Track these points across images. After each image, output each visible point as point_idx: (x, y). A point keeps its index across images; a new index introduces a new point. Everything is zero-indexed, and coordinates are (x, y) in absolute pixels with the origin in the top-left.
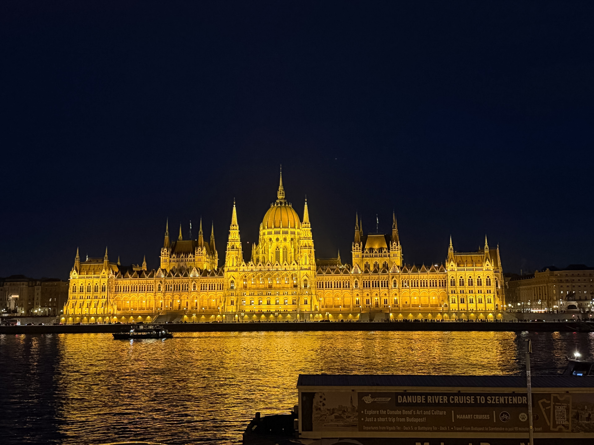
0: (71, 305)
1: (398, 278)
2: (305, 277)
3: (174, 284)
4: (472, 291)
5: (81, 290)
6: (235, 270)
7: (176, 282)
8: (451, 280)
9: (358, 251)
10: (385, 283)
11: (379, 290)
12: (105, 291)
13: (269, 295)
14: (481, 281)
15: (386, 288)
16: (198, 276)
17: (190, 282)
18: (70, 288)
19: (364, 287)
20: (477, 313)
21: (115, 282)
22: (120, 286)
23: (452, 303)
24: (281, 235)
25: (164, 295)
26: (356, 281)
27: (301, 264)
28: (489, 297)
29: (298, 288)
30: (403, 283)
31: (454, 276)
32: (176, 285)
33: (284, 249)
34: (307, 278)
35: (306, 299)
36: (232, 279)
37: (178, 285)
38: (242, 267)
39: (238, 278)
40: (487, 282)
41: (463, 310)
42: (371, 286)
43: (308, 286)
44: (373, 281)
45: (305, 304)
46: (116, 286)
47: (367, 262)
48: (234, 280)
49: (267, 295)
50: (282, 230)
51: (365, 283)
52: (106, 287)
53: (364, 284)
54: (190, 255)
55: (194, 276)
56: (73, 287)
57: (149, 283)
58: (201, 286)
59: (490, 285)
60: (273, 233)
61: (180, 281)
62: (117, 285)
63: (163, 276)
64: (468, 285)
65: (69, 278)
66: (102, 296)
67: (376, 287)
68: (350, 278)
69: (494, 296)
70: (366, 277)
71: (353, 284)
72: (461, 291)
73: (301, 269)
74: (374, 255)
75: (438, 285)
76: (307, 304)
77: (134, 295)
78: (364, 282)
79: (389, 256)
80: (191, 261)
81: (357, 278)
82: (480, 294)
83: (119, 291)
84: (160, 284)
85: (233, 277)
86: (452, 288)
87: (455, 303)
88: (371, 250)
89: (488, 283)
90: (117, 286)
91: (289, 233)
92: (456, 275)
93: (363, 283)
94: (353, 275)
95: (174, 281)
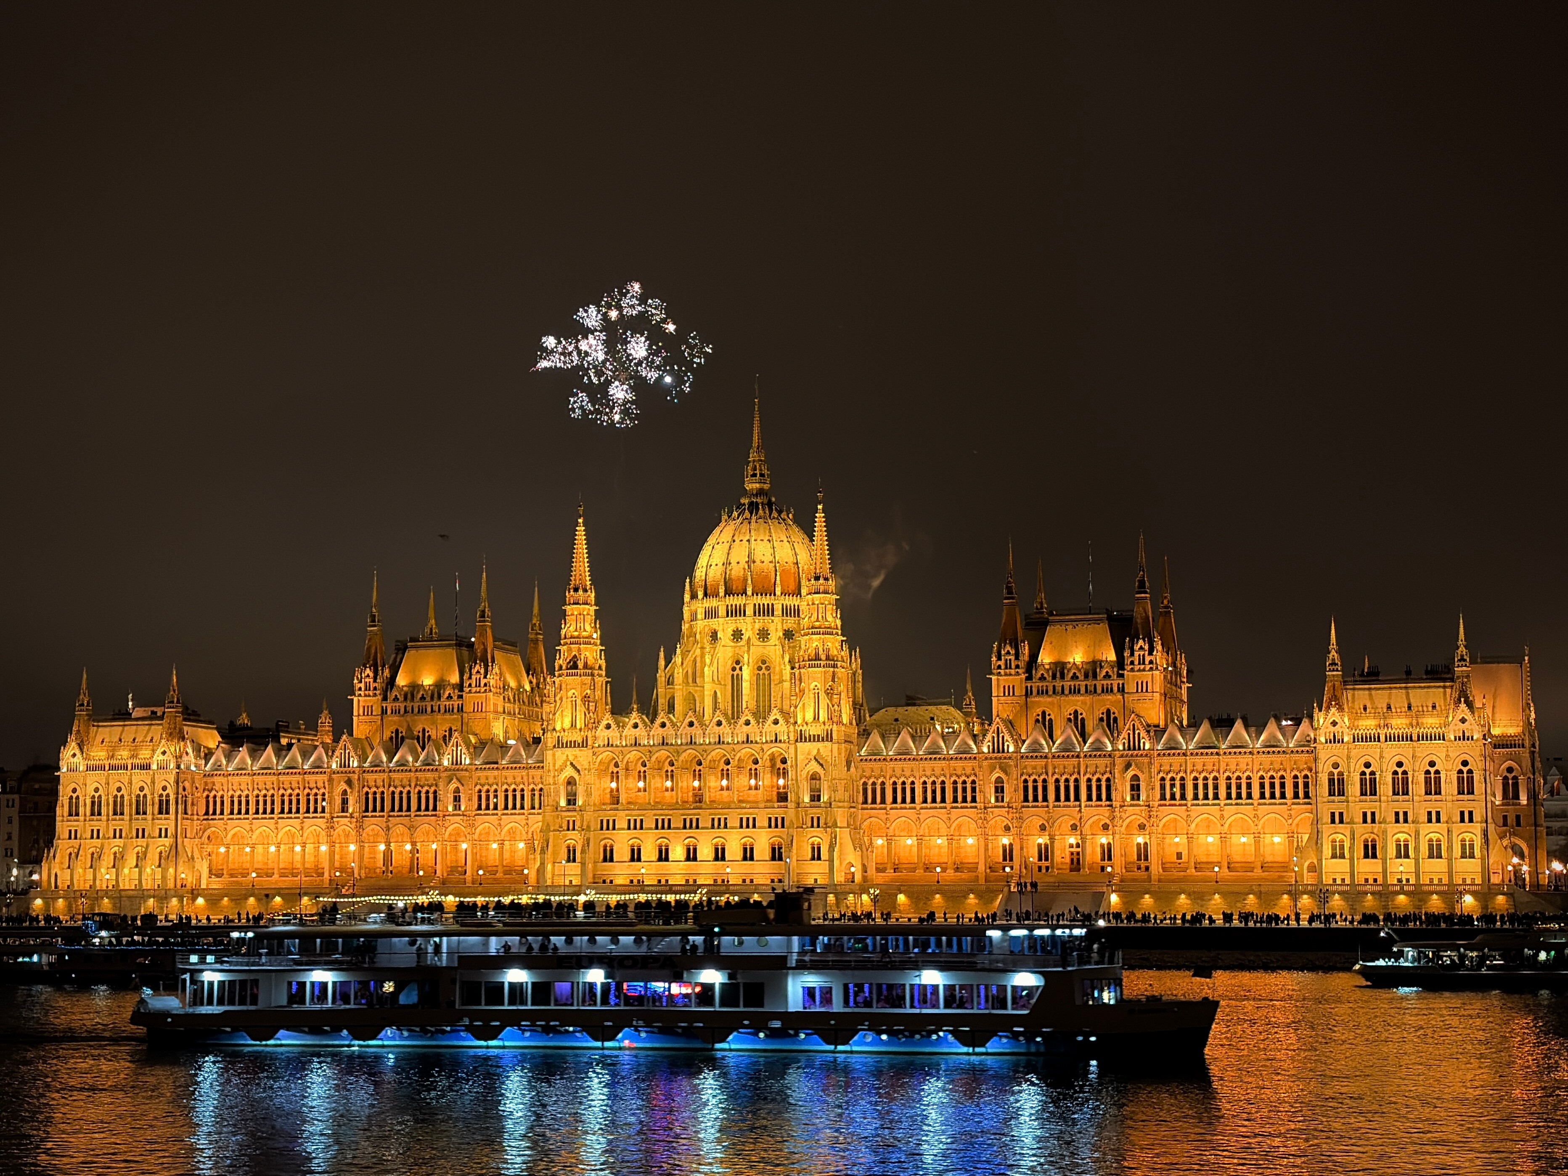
0: (62, 857)
1: (1146, 770)
2: (814, 767)
3: (392, 789)
4: (1405, 814)
5: (96, 810)
6: (580, 741)
7: (397, 783)
8: (1331, 774)
9: (1013, 672)
10: (1099, 788)
11: (1080, 811)
12: (167, 813)
13: (691, 827)
14: (1438, 781)
15: (1103, 803)
16: (468, 762)
17: (441, 785)
18: (59, 803)
19: (1026, 799)
20: (1419, 893)
21: (206, 784)
22: (219, 795)
23: (1334, 856)
24: (749, 620)
25: (360, 827)
26: (999, 780)
27: (799, 721)
28: (1467, 836)
29: (789, 804)
30: (1163, 787)
31: (1339, 761)
32: (397, 791)
33: (760, 669)
34: (819, 769)
35: (817, 840)
36: (569, 772)
37: (405, 791)
38: (602, 734)
39: (589, 770)
40: (1460, 780)
41: (1371, 881)
42: (1051, 796)
43: (824, 798)
44: (1057, 781)
45: (813, 859)
46: (208, 797)
47: (1044, 713)
48: (576, 776)
49: (685, 828)
50: (750, 602)
51: (1030, 785)
52: (172, 798)
53: (1026, 789)
54: (451, 689)
55: (456, 762)
56: (71, 797)
57: (312, 785)
58: (480, 797)
59: (1473, 793)
60: (722, 612)
61: (411, 777)
62: (210, 791)
63: (355, 762)
64: (1391, 793)
65: (58, 769)
66: (160, 830)
67: (1067, 799)
68: (977, 770)
69: (1485, 834)
70: (1035, 764)
71: (987, 790)
72: (1365, 814)
73: (802, 738)
74: (1067, 684)
75: (1289, 792)
76: (819, 858)
77: (263, 827)
78: (1026, 781)
79: (1122, 690)
80: (451, 711)
81: (1000, 768)
82: (1434, 826)
83: (218, 811)
84: (345, 790)
85: (572, 764)
86: (1332, 805)
87: (1342, 856)
88: (1058, 668)
89: (1466, 786)
90: (212, 795)
91: (778, 611)
92: (1349, 757)
93: (1021, 785)
94: (986, 758)
95: (390, 778)
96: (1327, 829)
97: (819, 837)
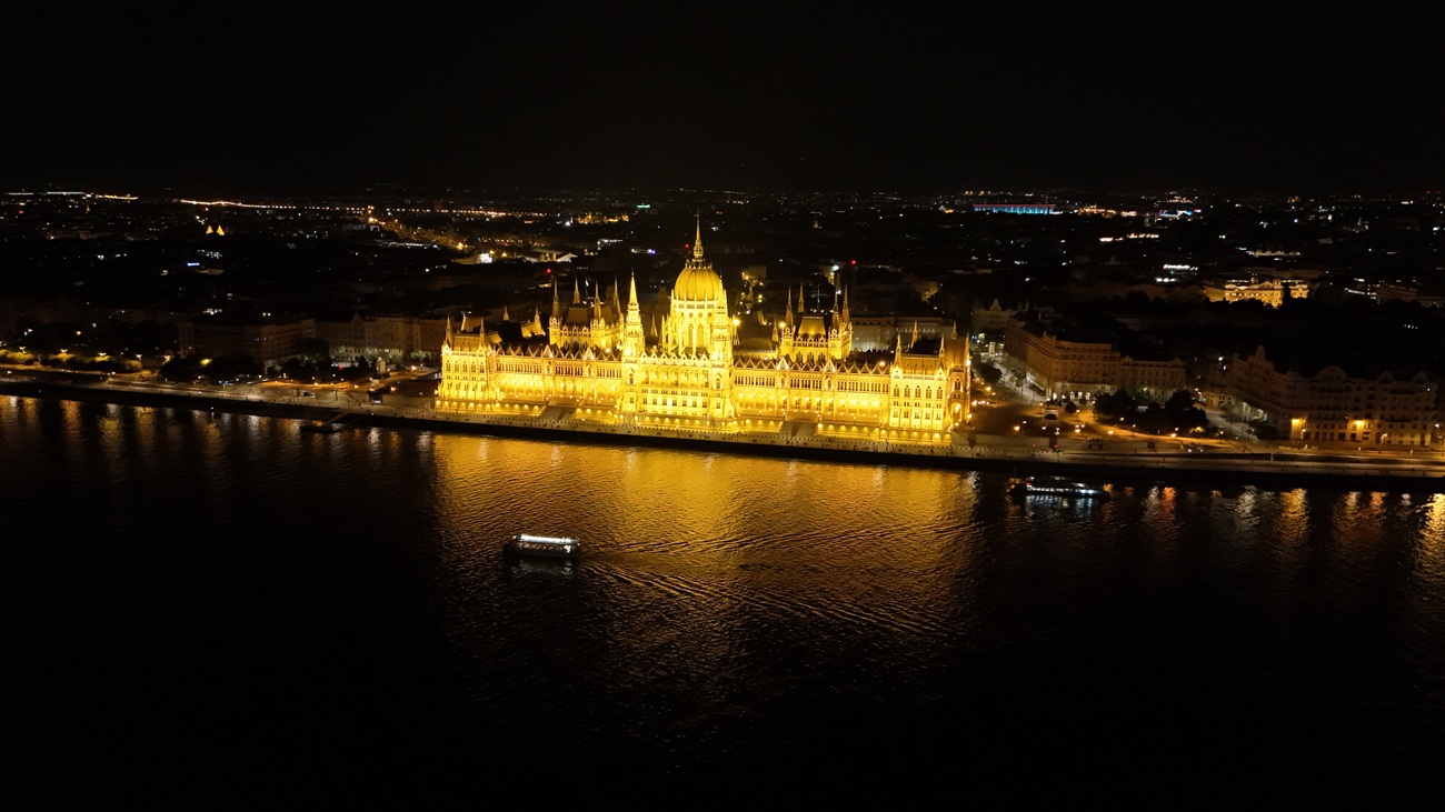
0: (446, 385)
1: (833, 379)
4: (919, 404)
6: (634, 361)
7: (568, 364)
8: (895, 388)
9: (789, 336)
10: (817, 384)
11: (810, 391)
12: (484, 372)
13: (674, 394)
14: (930, 393)
15: (818, 389)
16: (593, 358)
17: (584, 366)
18: (443, 366)
19: (792, 386)
20: (921, 432)
21: (496, 360)
23: (894, 417)
24: (696, 309)
25: (554, 379)
26: (783, 379)
27: (713, 360)
28: (938, 413)
29: (709, 388)
31: (898, 384)
33: (699, 327)
34: (719, 376)
36: (631, 372)
38: (642, 358)
39: (638, 371)
40: (938, 394)
41: (905, 429)
42: (800, 385)
43: (721, 387)
44: (803, 380)
45: (717, 408)
47: (799, 352)
49: (672, 394)
52: (485, 367)
53: (792, 383)
54: (585, 328)
56: (447, 364)
57: (536, 363)
59: (941, 399)
60: (685, 306)
61: (573, 363)
63: (551, 355)
64: (914, 396)
65: (441, 353)
68: (775, 375)
69: (945, 413)
70: (795, 374)
71: (778, 382)
72: (905, 403)
73: (713, 366)
75: (881, 391)
77: (518, 376)
78: (792, 380)
79: (827, 346)
80: (585, 336)
81: (784, 375)
82: (928, 408)
84: (549, 365)
85: (631, 368)
86: (895, 399)
87: (897, 417)
88: (805, 336)
90: (499, 364)
91: (706, 308)
92: (901, 383)
93: (790, 381)
94: (778, 371)
95: (565, 362)
96: (892, 407)
97: (719, 400)
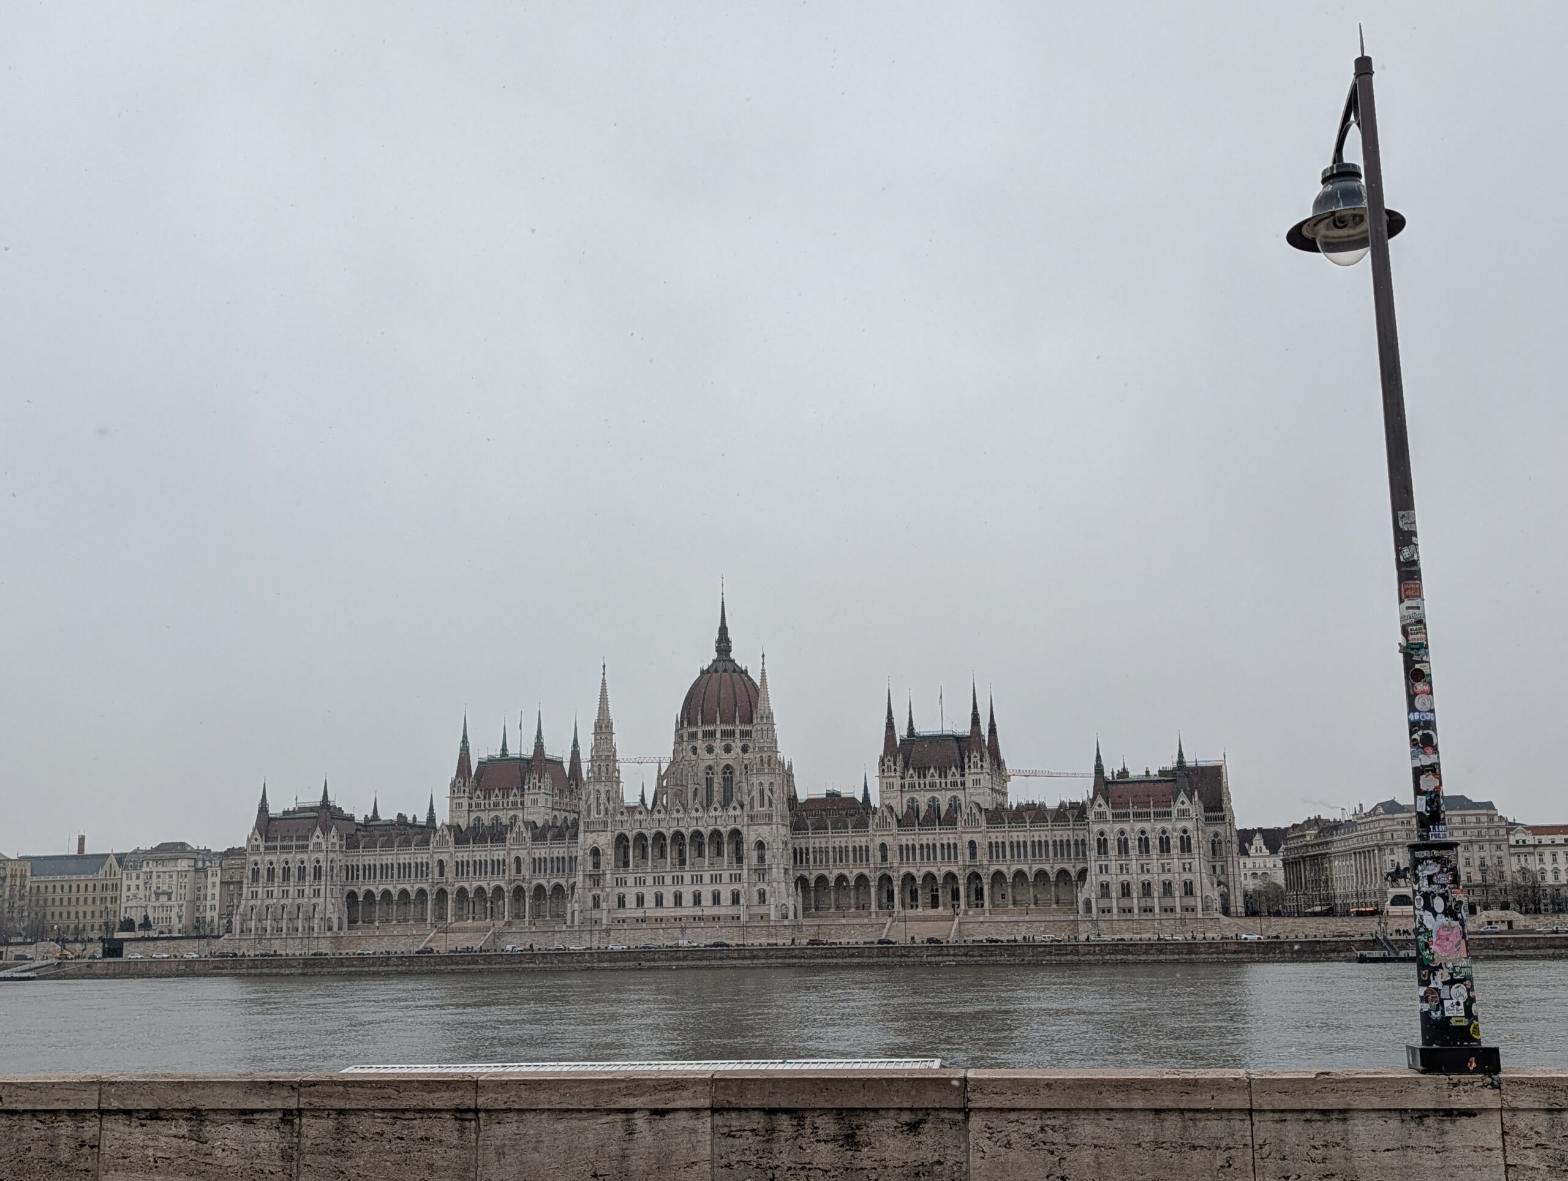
0: (247, 912)
2: (760, 840)
3: (475, 859)
5: (271, 877)
6: (602, 825)
8: (1099, 840)
9: (892, 773)
10: (950, 851)
11: (937, 867)
12: (320, 880)
13: (678, 884)
14: (1168, 843)
18: (246, 874)
19: (902, 861)
22: (356, 865)
24: (718, 739)
26: (884, 847)
27: (750, 808)
28: (1188, 882)
30: (991, 850)
32: (478, 861)
33: (725, 773)
34: (764, 841)
35: (762, 889)
36: (596, 846)
37: (484, 861)
39: (609, 845)
40: (1182, 843)
41: (1127, 912)
42: (919, 857)
43: (768, 860)
44: (922, 846)
45: (760, 902)
46: (348, 867)
47: (912, 801)
48: (600, 849)
49: (673, 885)
50: (720, 728)
51: (904, 850)
52: (323, 868)
53: (901, 853)
54: (515, 790)
55: (518, 841)
56: (254, 869)
58: (535, 864)
59: (1191, 852)
60: (700, 735)
61: (486, 852)
62: (350, 863)
64: (1138, 851)
66: (315, 891)
67: (929, 859)
68: (869, 841)
70: (906, 836)
71: (876, 854)
74: (928, 782)
75: (1073, 853)
76: (764, 903)
78: (901, 847)
79: (963, 785)
82: (1166, 875)
83: (355, 878)
85: (597, 841)
86: (1100, 860)
88: (922, 771)
89: (1186, 846)
91: (738, 735)
93: (899, 850)
94: (875, 832)
96: (1098, 877)
97: (764, 886)
